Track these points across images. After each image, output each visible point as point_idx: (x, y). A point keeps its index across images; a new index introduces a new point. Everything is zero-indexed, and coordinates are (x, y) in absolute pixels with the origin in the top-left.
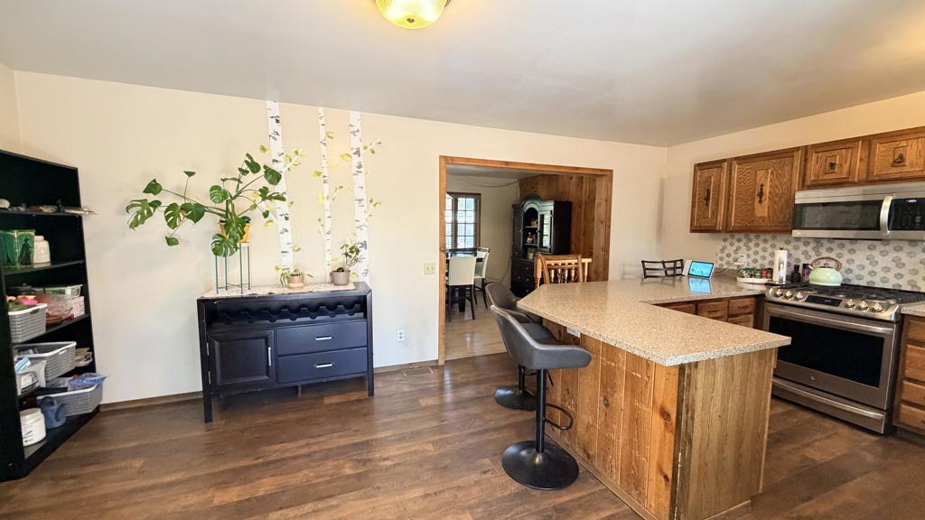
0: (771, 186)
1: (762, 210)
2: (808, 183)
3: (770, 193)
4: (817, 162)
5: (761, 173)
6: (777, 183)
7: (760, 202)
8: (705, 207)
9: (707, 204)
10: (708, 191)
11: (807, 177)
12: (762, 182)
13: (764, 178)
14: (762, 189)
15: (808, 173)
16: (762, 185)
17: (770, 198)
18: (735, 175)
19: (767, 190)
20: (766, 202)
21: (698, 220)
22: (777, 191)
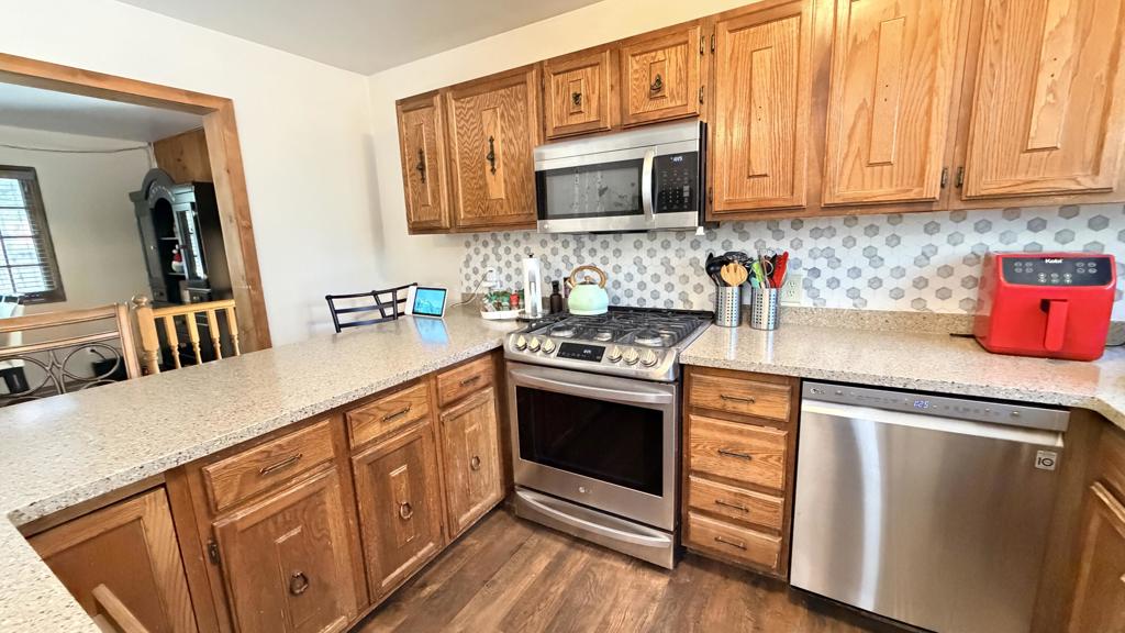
0: (503, 141)
1: (497, 188)
2: (550, 133)
3: (504, 154)
4: (558, 93)
5: (487, 115)
6: (511, 134)
7: (493, 170)
8: (421, 184)
9: (423, 180)
10: (421, 152)
11: (548, 124)
12: (491, 133)
13: (492, 126)
14: (492, 146)
15: (548, 114)
16: (492, 140)
17: (505, 164)
18: (453, 121)
19: (499, 148)
20: (500, 171)
21: (416, 210)
22: (513, 151)
